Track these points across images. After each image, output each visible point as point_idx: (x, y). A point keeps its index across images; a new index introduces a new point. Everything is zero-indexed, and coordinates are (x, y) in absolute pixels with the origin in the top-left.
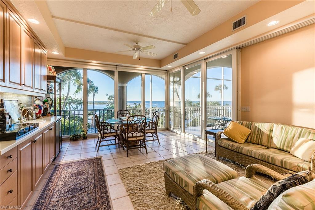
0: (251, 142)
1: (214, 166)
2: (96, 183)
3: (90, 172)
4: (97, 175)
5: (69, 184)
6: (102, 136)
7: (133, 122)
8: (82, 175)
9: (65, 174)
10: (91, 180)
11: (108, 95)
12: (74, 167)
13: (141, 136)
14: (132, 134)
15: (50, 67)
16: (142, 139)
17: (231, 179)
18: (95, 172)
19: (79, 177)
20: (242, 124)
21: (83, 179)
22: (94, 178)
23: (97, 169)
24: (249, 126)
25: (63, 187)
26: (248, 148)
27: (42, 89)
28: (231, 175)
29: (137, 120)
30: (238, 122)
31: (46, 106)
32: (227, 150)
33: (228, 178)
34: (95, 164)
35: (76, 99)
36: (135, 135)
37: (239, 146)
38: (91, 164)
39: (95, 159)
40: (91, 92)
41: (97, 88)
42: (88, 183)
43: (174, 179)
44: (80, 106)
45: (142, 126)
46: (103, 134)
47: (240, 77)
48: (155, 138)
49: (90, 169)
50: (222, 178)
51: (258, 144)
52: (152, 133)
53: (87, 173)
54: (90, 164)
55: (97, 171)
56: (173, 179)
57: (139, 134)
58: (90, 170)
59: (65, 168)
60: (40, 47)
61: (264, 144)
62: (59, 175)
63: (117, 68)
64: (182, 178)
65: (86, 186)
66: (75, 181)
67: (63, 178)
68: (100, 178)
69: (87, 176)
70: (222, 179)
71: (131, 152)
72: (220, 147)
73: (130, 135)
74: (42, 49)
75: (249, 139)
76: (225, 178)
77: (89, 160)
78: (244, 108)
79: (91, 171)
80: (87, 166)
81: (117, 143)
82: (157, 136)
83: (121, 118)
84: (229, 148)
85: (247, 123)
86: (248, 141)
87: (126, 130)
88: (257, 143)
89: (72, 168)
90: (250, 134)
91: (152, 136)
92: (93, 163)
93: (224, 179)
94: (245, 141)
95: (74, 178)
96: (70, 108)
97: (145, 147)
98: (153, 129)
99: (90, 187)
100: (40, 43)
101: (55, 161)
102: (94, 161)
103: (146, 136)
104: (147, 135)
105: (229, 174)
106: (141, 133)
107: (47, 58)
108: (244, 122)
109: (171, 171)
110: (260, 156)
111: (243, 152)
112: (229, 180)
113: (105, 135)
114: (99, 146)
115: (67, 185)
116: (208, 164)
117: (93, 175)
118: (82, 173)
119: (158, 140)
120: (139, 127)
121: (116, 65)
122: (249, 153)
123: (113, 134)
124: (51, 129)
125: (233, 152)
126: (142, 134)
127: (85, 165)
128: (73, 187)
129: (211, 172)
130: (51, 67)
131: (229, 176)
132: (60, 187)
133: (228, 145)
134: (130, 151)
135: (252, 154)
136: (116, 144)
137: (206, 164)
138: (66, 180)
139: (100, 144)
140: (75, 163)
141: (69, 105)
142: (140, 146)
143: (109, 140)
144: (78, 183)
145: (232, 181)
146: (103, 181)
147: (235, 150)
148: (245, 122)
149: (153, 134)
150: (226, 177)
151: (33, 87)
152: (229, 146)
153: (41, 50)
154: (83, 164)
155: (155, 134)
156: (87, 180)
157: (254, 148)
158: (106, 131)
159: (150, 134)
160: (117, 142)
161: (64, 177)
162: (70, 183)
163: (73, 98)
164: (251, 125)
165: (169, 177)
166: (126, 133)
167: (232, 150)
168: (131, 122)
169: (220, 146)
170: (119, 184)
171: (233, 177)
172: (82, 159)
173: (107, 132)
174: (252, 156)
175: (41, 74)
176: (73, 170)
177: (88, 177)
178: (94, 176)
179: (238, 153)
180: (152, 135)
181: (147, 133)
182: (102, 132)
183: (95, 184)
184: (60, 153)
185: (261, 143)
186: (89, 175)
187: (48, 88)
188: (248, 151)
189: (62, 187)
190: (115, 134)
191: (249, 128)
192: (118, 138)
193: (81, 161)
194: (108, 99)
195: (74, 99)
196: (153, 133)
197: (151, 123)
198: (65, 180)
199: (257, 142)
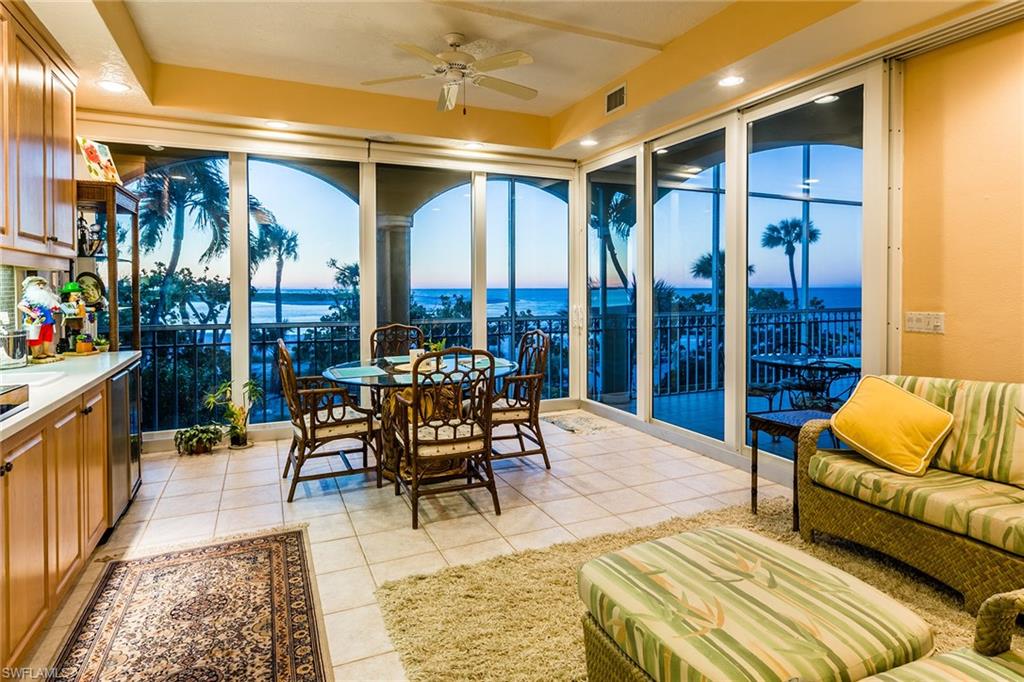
0: (954, 469)
1: (816, 589)
2: (279, 650)
3: (252, 596)
4: (285, 614)
5: (162, 656)
6: (309, 436)
7: (438, 378)
8: (221, 613)
9: (145, 606)
10: (256, 636)
11: (337, 265)
12: (185, 574)
13: (472, 439)
14: (433, 430)
15: (92, 147)
16: (476, 453)
17: (907, 661)
18: (277, 598)
19: (206, 621)
20: (912, 389)
21: (224, 631)
22: (272, 626)
23: (283, 584)
24: (943, 398)
25: (135, 670)
26: (946, 498)
27: (55, 240)
28: (905, 640)
29: (456, 371)
30: (892, 378)
31: (72, 311)
32: (851, 502)
33: (895, 654)
34: (275, 560)
35: (209, 282)
36: (446, 433)
37: (907, 489)
38: (261, 559)
39: (275, 536)
40: (268, 254)
41: (294, 239)
42: (242, 650)
43: (635, 650)
44: (226, 310)
45: (477, 394)
46: (314, 428)
47: (901, 186)
48: (530, 446)
49: (253, 584)
50: (867, 657)
51: (992, 480)
52: (517, 423)
53: (240, 602)
54: (256, 558)
55: (284, 591)
56: (629, 651)
57: (464, 431)
58: (255, 588)
59: (149, 579)
60: (46, 60)
61: (1018, 476)
62: (119, 612)
63: (369, 149)
64: (674, 655)
65: (234, 667)
66: (189, 640)
67: (135, 625)
68: (299, 629)
69: (239, 614)
70: (865, 662)
71: (430, 506)
72: (817, 489)
73: (425, 434)
74: (50, 67)
75: (947, 453)
76: (880, 654)
77: (252, 541)
78: (919, 320)
79: (259, 592)
80: (241, 570)
81: (369, 465)
82: (538, 434)
83: (389, 359)
84: (860, 497)
85: (936, 385)
86: (941, 463)
87: (410, 410)
88: (986, 474)
89: (176, 578)
90: (950, 433)
91: (519, 436)
92: (269, 557)
93: (874, 658)
94: (928, 462)
95: (185, 625)
96: (185, 316)
97: (491, 487)
98: (523, 408)
99: (249, 669)
100: (45, 40)
101: (109, 546)
102: (274, 546)
103: (493, 436)
104: (496, 432)
105: (894, 634)
106: (472, 425)
107: (78, 109)
108: (921, 379)
109: (616, 610)
110: (1011, 538)
111: (928, 517)
112: (896, 664)
113: (321, 434)
114: (297, 479)
115: (150, 660)
116: (789, 581)
117: (266, 612)
118: (220, 604)
119: (543, 451)
120: (465, 398)
121: (367, 140)
122: (955, 520)
123: (353, 429)
124: (87, 411)
125: (878, 513)
126: (477, 430)
127: (235, 566)
128: (176, 668)
129: (807, 622)
130: (96, 145)
131: (897, 644)
132: (120, 668)
133: (854, 482)
134: (424, 503)
135: (972, 524)
136: (366, 469)
137: (777, 579)
138: (149, 635)
139: (297, 471)
140: (193, 552)
141: (182, 305)
142: (470, 481)
143: (337, 453)
144: (200, 648)
145: (910, 671)
146: (310, 644)
147: (889, 506)
148: (925, 382)
149: (521, 426)
150: (881, 649)
151: (13, 229)
152: (862, 488)
153: (49, 74)
154: (227, 557)
155: (530, 428)
156: (241, 637)
157: (977, 497)
158: (322, 415)
159: (510, 430)
160: (372, 462)
161: (143, 620)
162: (164, 649)
163: (196, 276)
164: (954, 392)
165: (607, 641)
166: (411, 426)
167: (876, 503)
168: (428, 376)
169: (815, 483)
170: (380, 660)
171: (914, 650)
172: (224, 535)
173: (331, 420)
174: (973, 534)
175: (49, 175)
176: (181, 587)
177: (246, 619)
178: (272, 619)
179: (906, 517)
180: (518, 429)
181: (498, 423)
182: (307, 418)
183: (273, 656)
184: (132, 510)
185: (1003, 476)
186: (250, 612)
187: (83, 235)
188: (952, 511)
189: (131, 671)
190: (363, 428)
191: (943, 407)
192: (374, 443)
193: (218, 547)
194: (338, 279)
195: (200, 280)
196: (522, 421)
197: (511, 381)
198: (144, 636)
199: (985, 469)
